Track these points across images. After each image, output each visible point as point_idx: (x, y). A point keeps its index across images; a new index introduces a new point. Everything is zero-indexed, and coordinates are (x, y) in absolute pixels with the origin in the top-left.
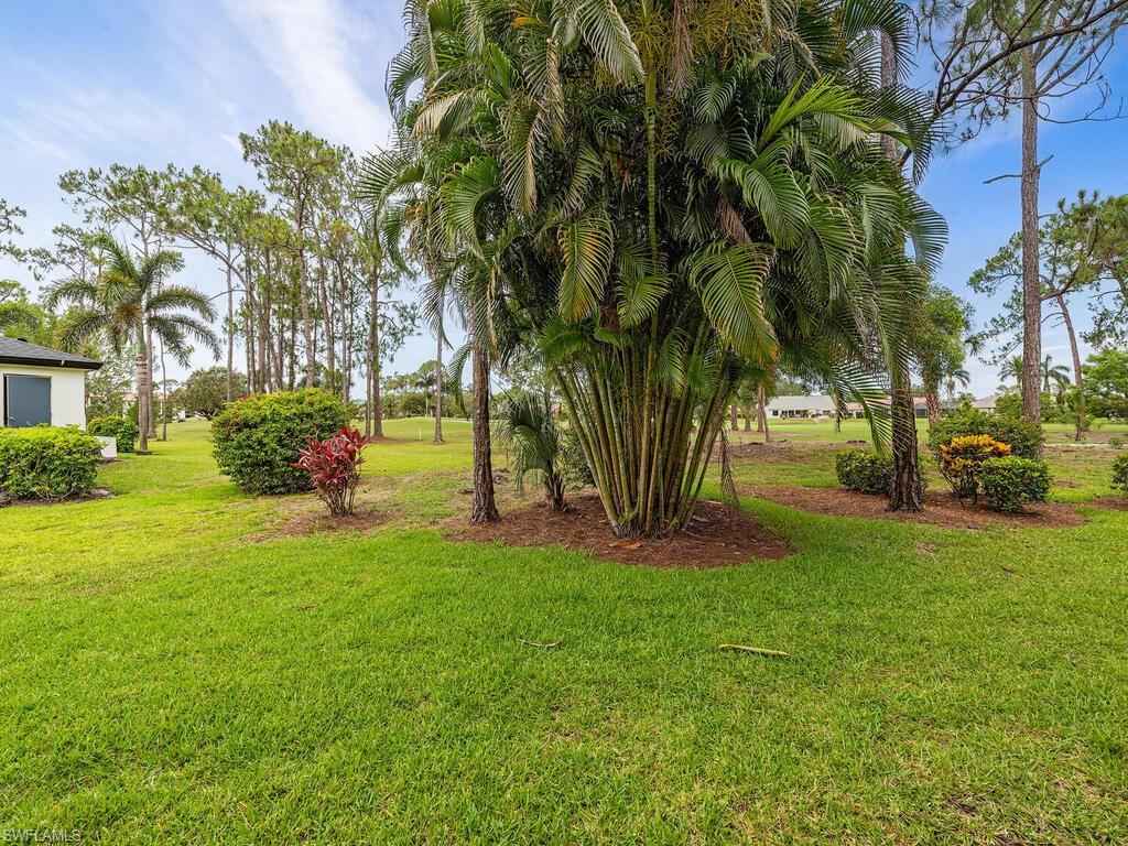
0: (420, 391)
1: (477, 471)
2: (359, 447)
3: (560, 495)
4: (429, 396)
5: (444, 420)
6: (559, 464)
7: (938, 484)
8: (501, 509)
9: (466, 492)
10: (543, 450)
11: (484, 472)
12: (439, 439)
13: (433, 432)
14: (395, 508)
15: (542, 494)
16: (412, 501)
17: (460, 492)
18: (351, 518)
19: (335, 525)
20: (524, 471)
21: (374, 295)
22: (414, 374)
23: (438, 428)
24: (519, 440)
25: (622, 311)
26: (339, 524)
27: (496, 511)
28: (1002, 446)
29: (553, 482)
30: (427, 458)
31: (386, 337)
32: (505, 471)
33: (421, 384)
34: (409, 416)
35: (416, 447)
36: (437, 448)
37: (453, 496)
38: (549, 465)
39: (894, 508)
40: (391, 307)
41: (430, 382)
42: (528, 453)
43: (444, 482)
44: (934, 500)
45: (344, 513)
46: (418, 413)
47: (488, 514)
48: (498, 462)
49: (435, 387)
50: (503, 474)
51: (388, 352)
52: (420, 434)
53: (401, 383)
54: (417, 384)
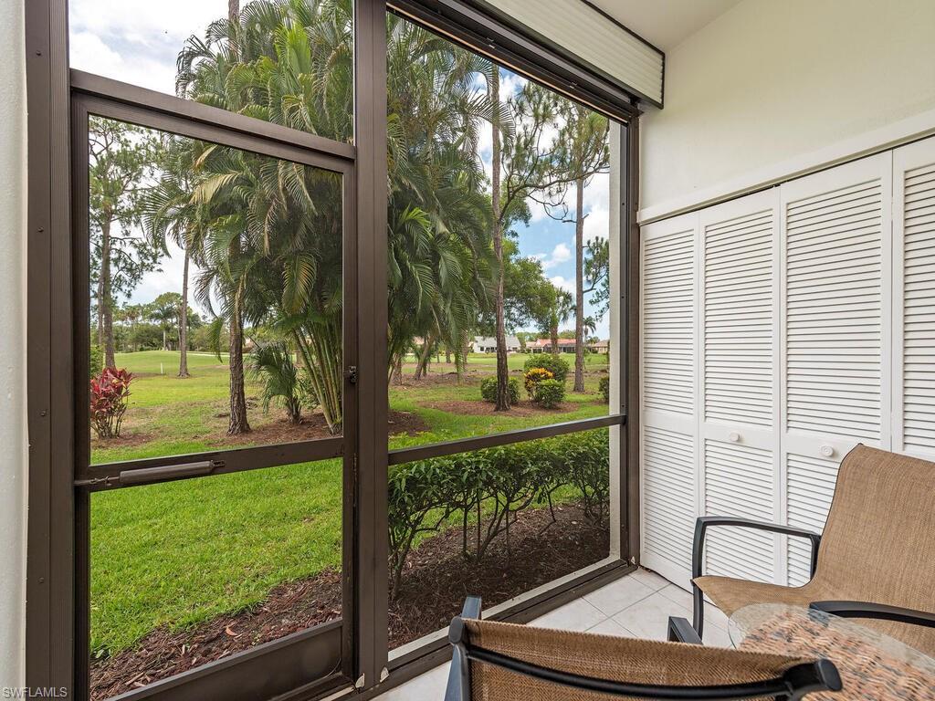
0: (158, 323)
1: (233, 398)
2: (126, 383)
3: (298, 413)
4: (168, 329)
5: (189, 354)
6: (297, 392)
7: (524, 396)
8: (252, 425)
9: (221, 416)
10: (284, 381)
11: (238, 399)
12: (184, 372)
13: (178, 366)
14: (157, 431)
15: (284, 414)
16: (172, 424)
17: (215, 416)
18: (118, 439)
19: (104, 445)
20: (270, 398)
21: (106, 229)
22: (149, 305)
23: (184, 361)
24: (265, 374)
25: (326, 306)
26: (109, 445)
27: (248, 425)
28: (550, 374)
29: (293, 404)
30: (175, 391)
31: (121, 273)
32: (255, 399)
33: (157, 317)
34: (142, 350)
35: (158, 380)
36: (183, 381)
37: (208, 419)
38: (289, 393)
39: (497, 409)
40: (128, 244)
41: (168, 314)
42: (272, 383)
43: (199, 410)
44: (523, 404)
45: (111, 436)
46: (154, 346)
47: (242, 428)
48: (249, 392)
49: (174, 320)
50: (253, 401)
51: (124, 287)
52: (162, 367)
53: (132, 313)
54: (152, 317)
